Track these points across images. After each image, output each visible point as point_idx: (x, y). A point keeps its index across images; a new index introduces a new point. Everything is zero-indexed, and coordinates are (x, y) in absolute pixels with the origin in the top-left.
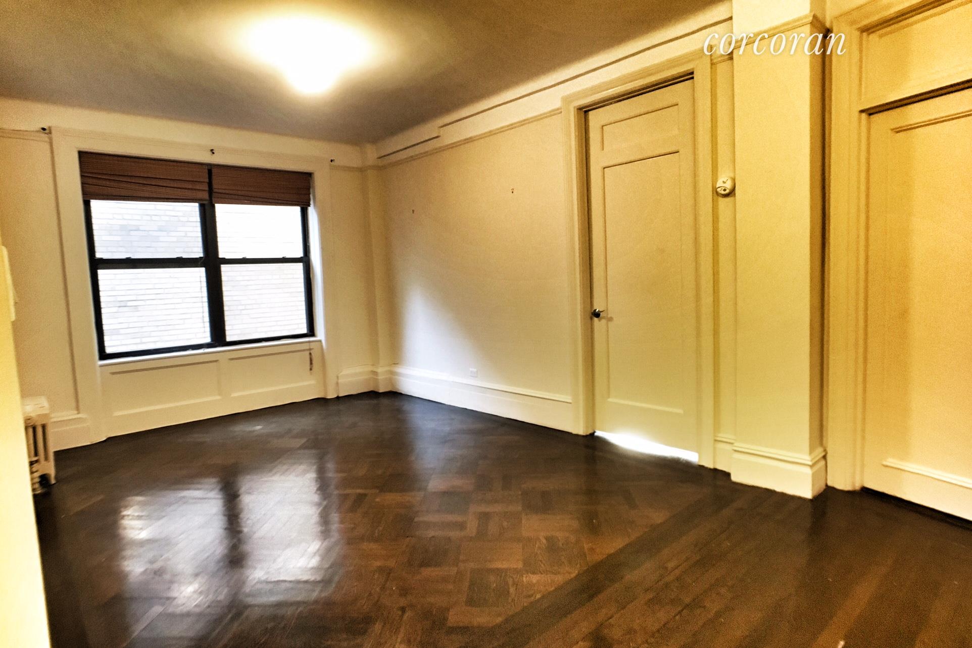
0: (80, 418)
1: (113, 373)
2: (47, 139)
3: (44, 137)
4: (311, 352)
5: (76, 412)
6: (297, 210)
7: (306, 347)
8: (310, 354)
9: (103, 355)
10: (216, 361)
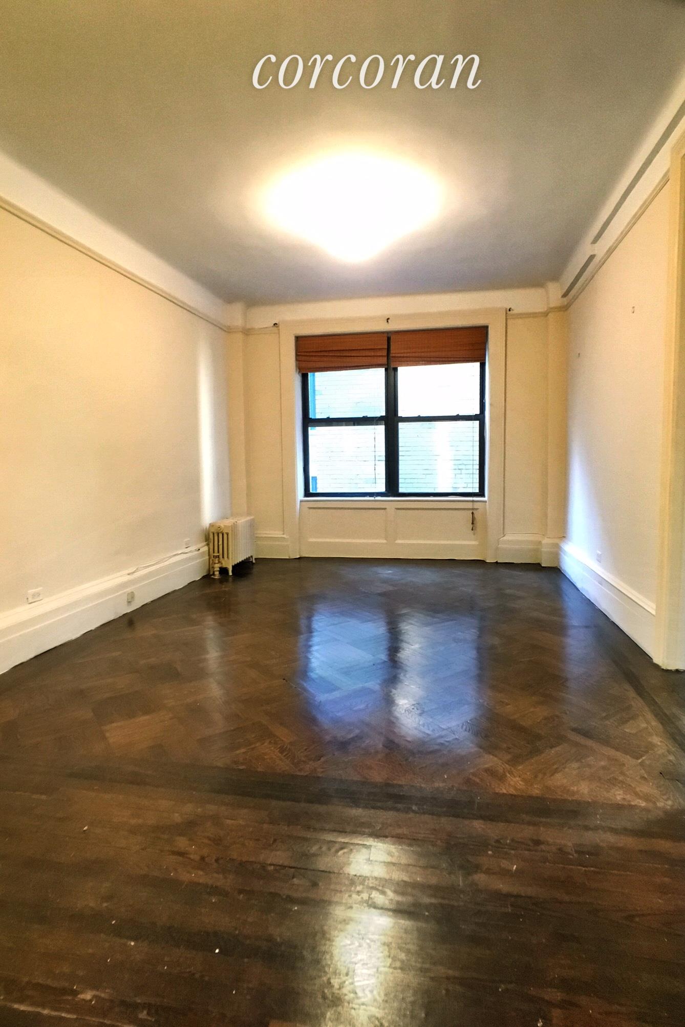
0: (284, 538)
1: (310, 508)
2: (277, 331)
3: (275, 328)
4: (474, 512)
5: (282, 533)
6: (477, 365)
7: (470, 505)
8: (473, 513)
9: (307, 493)
10: (385, 509)
